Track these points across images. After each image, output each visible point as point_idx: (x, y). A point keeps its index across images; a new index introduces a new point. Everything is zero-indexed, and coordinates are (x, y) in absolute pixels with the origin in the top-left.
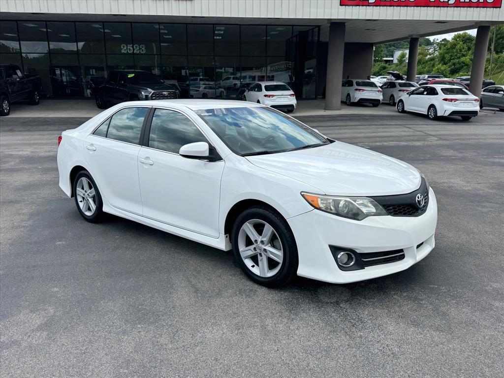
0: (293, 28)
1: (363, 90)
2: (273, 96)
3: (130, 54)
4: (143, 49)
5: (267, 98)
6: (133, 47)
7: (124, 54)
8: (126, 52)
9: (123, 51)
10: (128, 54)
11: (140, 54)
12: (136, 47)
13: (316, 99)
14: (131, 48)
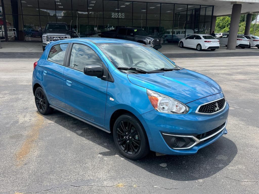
1: (241, 40)
2: (210, 42)
3: (117, 18)
4: (123, 15)
5: (206, 43)
6: (118, 15)
7: (113, 18)
8: (114, 17)
9: (112, 17)
10: (115, 18)
11: (121, 18)
12: (120, 14)
14: (117, 15)
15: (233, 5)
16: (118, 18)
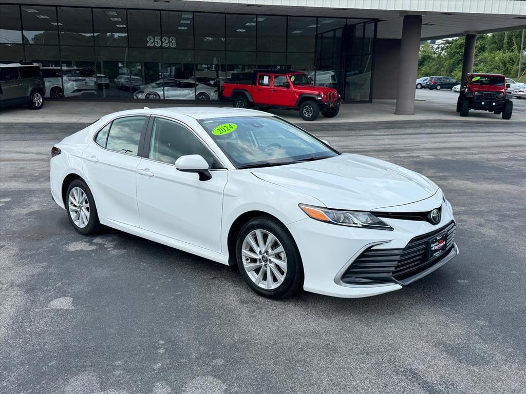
3: (158, 48)
4: (173, 42)
7: (150, 47)
8: (152, 45)
9: (149, 44)
10: (155, 47)
11: (169, 48)
12: (165, 39)
14: (159, 41)
15: (403, 18)
16: (161, 47)
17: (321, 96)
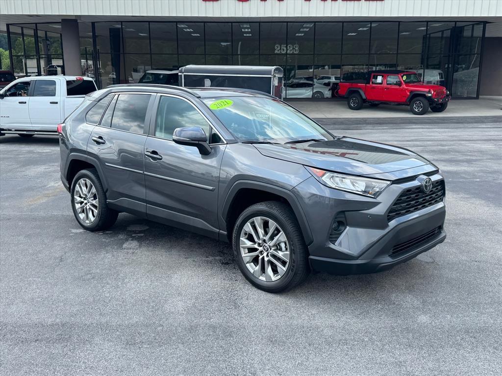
0: (456, 24)
3: (283, 54)
4: (296, 49)
6: (287, 47)
7: (278, 54)
8: (279, 52)
9: (276, 52)
10: (281, 54)
11: (293, 54)
12: (290, 47)
13: (477, 98)
14: (285, 48)
16: (286, 54)
17: (431, 93)
